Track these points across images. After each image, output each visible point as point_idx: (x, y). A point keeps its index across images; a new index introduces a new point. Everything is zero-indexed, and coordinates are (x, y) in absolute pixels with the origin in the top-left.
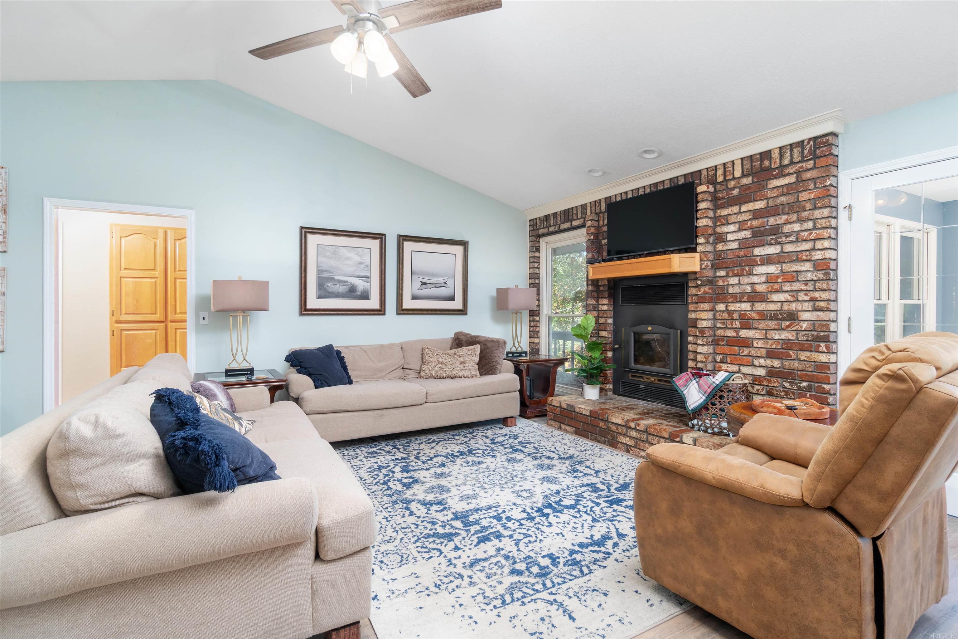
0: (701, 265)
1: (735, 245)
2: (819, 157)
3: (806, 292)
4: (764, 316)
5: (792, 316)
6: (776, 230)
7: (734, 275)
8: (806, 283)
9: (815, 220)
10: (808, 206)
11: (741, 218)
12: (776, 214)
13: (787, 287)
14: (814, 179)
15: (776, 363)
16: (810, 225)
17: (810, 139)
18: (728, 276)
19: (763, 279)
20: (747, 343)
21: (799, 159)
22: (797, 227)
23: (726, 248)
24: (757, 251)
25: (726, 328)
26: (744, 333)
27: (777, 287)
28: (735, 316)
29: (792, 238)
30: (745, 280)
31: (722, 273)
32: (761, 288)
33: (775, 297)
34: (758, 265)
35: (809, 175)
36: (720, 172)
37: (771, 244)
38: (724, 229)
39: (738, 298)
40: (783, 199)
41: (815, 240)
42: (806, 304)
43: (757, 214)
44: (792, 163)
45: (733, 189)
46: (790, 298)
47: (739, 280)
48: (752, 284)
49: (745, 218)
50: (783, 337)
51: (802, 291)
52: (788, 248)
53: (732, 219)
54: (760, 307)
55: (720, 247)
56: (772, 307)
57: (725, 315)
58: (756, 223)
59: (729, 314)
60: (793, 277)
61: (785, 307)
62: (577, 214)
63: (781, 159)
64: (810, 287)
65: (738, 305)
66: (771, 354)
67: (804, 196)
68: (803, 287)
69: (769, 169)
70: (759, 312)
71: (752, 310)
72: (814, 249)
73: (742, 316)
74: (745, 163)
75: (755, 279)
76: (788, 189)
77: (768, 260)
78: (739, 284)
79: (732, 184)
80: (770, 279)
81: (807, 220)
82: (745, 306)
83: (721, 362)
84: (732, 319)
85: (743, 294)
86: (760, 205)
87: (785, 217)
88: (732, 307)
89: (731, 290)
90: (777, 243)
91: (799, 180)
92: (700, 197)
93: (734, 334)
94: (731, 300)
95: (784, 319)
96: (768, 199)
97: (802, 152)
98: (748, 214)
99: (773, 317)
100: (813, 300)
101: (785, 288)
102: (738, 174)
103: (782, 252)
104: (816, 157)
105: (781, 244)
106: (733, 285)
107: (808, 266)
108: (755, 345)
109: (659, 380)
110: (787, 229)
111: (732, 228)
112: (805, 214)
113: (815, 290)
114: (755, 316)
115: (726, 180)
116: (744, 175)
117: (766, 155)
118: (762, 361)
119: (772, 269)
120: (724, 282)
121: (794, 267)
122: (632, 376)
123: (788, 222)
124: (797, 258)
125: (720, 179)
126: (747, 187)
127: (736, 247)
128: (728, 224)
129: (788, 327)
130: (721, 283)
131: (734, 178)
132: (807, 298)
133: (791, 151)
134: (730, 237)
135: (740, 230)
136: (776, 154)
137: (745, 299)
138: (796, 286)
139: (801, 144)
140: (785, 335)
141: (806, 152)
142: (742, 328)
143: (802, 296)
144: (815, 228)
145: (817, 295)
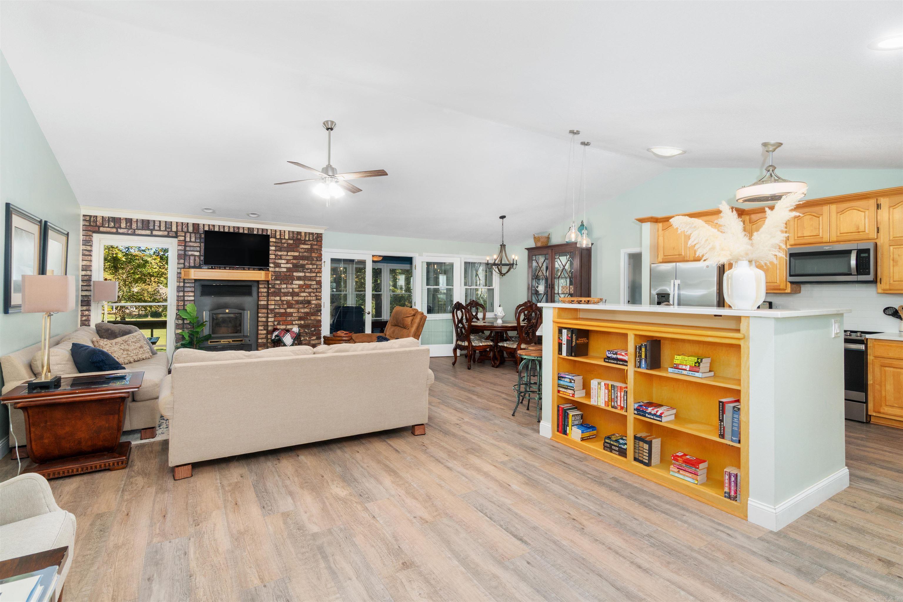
0: (272, 278)
1: (285, 270)
2: (318, 241)
3: (314, 293)
4: (298, 302)
5: (309, 302)
6: (303, 266)
7: (284, 284)
8: (313, 289)
9: (317, 265)
10: (315, 259)
11: (288, 258)
12: (302, 259)
13: (307, 290)
14: (317, 249)
15: (302, 322)
16: (315, 266)
17: (316, 233)
18: (281, 284)
19: (297, 286)
20: (291, 314)
21: (312, 240)
22: (311, 266)
23: (280, 270)
24: (295, 274)
25: (280, 308)
26: (289, 310)
27: (303, 290)
28: (285, 302)
29: (309, 271)
30: (289, 286)
31: (278, 282)
32: (296, 290)
33: (302, 294)
34: (295, 280)
35: (315, 247)
36: (278, 234)
37: (301, 272)
38: (280, 261)
39: (286, 294)
40: (305, 254)
41: (317, 273)
42: (314, 297)
43: (295, 258)
44: (309, 240)
45: (284, 243)
46: (308, 295)
47: (287, 286)
48: (293, 289)
49: (290, 258)
50: (305, 311)
51: (312, 292)
52: (308, 274)
53: (284, 257)
54: (296, 298)
55: (277, 269)
56: (301, 299)
57: (280, 302)
58: (295, 261)
59: (282, 302)
60: (309, 286)
61: (306, 299)
62: (160, 226)
63: (305, 237)
64: (315, 291)
65: (286, 297)
66: (300, 319)
67: (314, 255)
68: (313, 291)
69: (300, 239)
70: (295, 301)
71: (292, 300)
72: (316, 276)
73: (288, 302)
74: (290, 233)
75: (294, 286)
76: (307, 250)
77: (299, 278)
78: (287, 288)
79: (284, 241)
80: (300, 286)
81: (314, 264)
82: (290, 298)
83: (277, 325)
84: (283, 304)
85: (288, 292)
86: (296, 254)
87: (306, 262)
88: (283, 298)
89: (283, 291)
90: (303, 272)
91: (311, 248)
92: (271, 244)
93: (284, 311)
94: (282, 295)
95: (306, 304)
96: (300, 252)
97: (313, 237)
98: (291, 257)
99: (302, 302)
100: (316, 296)
101: (306, 291)
102: (287, 237)
103: (305, 275)
104: (317, 241)
105: (305, 272)
106: (284, 288)
107: (314, 283)
108: (294, 315)
109: (233, 341)
110: (307, 267)
111: (283, 261)
112: (314, 262)
113: (317, 292)
114: (293, 302)
115: (280, 238)
116: (289, 239)
117: (299, 233)
118: (297, 322)
119: (301, 282)
120: (279, 286)
121: (310, 283)
122: (210, 342)
123: (307, 264)
124: (310, 279)
125: (278, 237)
126: (291, 244)
127: (286, 270)
128: (281, 259)
129: (307, 307)
130: (277, 287)
131: (285, 239)
132: (314, 295)
133: (309, 235)
134: (282, 265)
135: (287, 263)
136: (303, 234)
137: (289, 295)
138: (310, 290)
139: (312, 234)
140: (306, 310)
141: (314, 238)
142: (288, 308)
143: (312, 294)
144: (317, 268)
145: (317, 294)
